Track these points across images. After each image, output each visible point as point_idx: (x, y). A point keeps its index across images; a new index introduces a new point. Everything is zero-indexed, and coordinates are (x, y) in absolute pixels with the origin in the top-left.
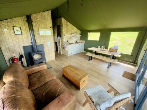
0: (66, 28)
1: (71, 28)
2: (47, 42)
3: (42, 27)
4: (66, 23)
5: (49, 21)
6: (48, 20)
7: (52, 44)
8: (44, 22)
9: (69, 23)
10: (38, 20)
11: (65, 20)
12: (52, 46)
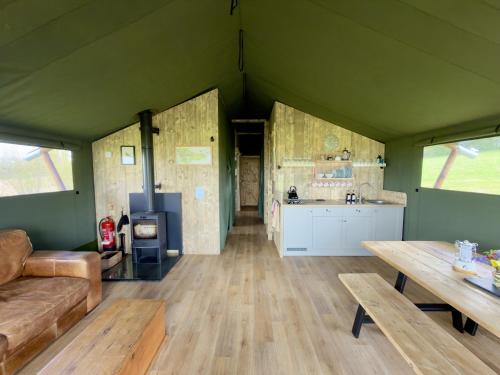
0: (291, 139)
1: (316, 136)
2: (196, 185)
3: (184, 141)
4: (291, 118)
5: (209, 120)
6: (205, 118)
7: (211, 195)
8: (194, 125)
9: (307, 115)
10: (178, 122)
11: (290, 110)
12: (211, 201)
